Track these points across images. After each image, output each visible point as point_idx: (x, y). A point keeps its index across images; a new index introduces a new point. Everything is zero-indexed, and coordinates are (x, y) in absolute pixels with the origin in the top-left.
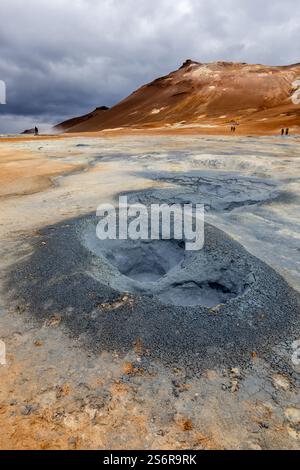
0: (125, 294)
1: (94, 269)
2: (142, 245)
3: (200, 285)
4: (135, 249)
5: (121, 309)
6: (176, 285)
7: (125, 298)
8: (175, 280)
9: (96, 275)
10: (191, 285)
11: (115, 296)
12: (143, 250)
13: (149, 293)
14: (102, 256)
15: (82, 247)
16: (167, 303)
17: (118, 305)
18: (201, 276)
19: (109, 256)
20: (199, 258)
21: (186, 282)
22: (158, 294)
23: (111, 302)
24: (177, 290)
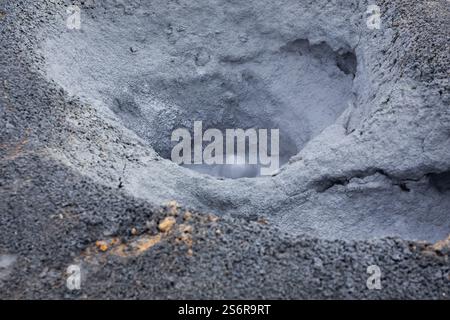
0: (166, 212)
1: (75, 142)
2: (225, 70)
3: (401, 182)
4: (203, 80)
5: (154, 256)
6: (327, 184)
7: (167, 223)
8: (324, 170)
9: (80, 159)
10: (372, 183)
11: (139, 218)
12: (225, 86)
13: (245, 210)
14: (97, 104)
15: (34, 78)
16: (294, 235)
17: (145, 244)
18: (404, 152)
19: (125, 106)
20: (398, 99)
21: (360, 174)
22: (273, 211)
23: (124, 235)
24: (333, 198)
